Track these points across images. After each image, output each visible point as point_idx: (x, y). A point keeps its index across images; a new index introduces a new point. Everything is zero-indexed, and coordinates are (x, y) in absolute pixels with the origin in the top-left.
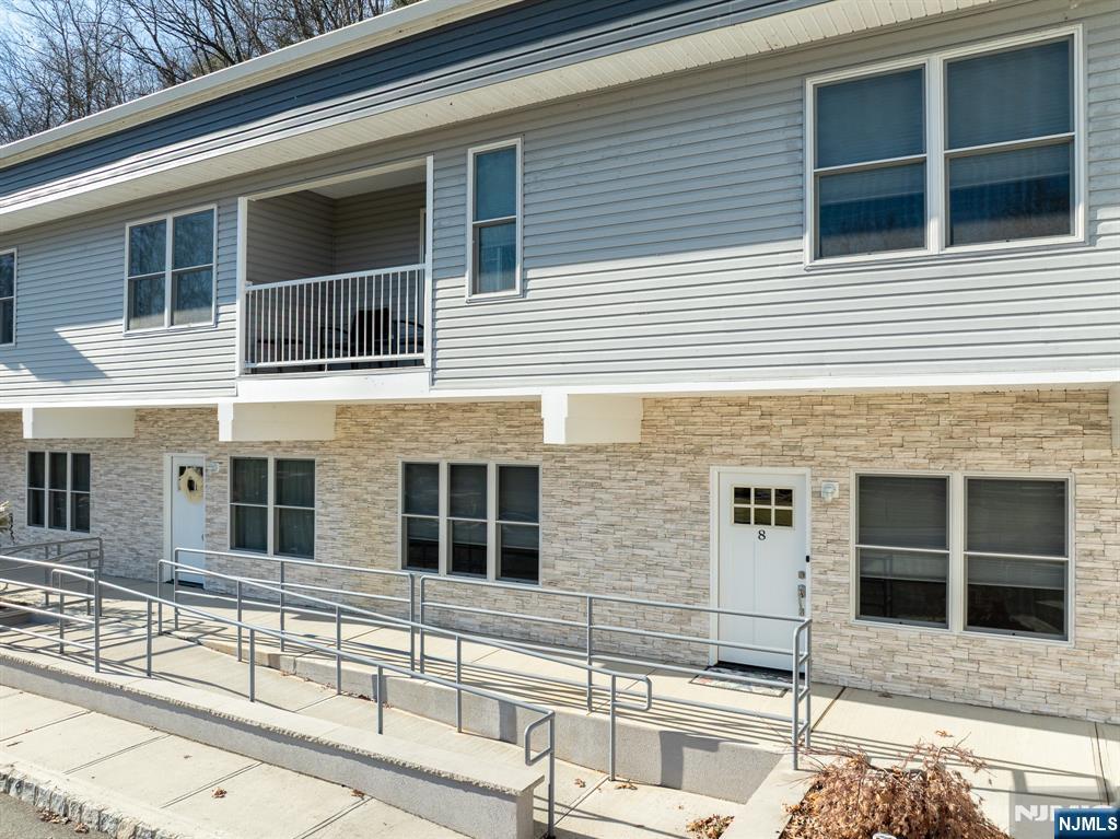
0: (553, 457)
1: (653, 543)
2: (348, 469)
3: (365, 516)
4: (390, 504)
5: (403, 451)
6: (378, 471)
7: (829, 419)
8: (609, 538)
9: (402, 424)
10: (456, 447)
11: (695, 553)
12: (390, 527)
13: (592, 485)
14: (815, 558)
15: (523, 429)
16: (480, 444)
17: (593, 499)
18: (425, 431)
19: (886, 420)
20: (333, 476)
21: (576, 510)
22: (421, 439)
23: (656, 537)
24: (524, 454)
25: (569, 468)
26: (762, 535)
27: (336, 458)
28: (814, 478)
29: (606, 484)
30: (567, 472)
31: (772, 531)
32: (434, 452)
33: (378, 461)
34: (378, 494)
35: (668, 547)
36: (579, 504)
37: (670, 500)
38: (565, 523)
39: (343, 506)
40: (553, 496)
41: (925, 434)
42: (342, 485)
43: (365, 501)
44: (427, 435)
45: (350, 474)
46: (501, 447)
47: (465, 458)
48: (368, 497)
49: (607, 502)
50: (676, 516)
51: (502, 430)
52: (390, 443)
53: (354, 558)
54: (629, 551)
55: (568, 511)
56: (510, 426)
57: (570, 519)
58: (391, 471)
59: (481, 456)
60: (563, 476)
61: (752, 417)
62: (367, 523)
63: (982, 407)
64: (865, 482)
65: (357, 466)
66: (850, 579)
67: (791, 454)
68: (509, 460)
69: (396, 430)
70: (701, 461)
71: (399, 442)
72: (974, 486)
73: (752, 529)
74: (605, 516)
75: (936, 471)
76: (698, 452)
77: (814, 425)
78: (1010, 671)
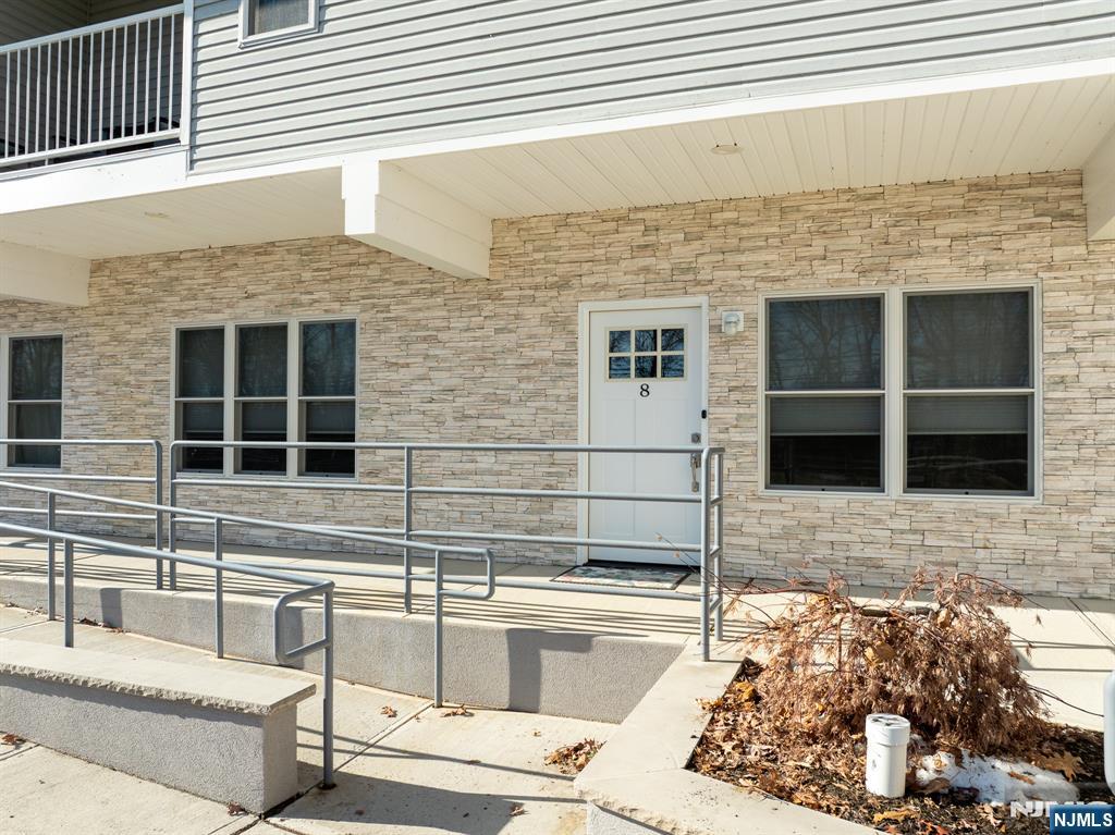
0: (374, 306)
1: (505, 410)
2: (104, 344)
3: (127, 404)
4: (160, 386)
5: (178, 313)
6: (143, 343)
7: (731, 230)
8: (447, 408)
9: (177, 279)
10: (249, 302)
11: (559, 418)
12: (160, 416)
13: (425, 339)
14: (713, 411)
15: (334, 273)
16: (278, 297)
17: (427, 357)
18: (205, 284)
19: (803, 226)
20: (86, 355)
21: (404, 374)
22: (200, 295)
23: (508, 402)
24: (336, 306)
25: (395, 319)
26: (645, 390)
27: (90, 330)
28: (713, 307)
29: (442, 336)
30: (393, 325)
31: (657, 384)
32: (217, 312)
33: (145, 330)
34: (144, 373)
35: (523, 414)
36: (408, 365)
37: (527, 352)
38: (389, 393)
39: (98, 393)
40: (374, 358)
41: (853, 241)
42: (98, 366)
43: (127, 384)
44: (208, 290)
45: (108, 350)
46: (305, 298)
47: (258, 316)
48: (131, 379)
49: (444, 360)
50: (534, 372)
51: (307, 275)
52: (160, 305)
53: (113, 461)
54: (473, 423)
55: (394, 376)
56: (316, 270)
57: (396, 387)
58: (161, 342)
59: (279, 313)
60: (387, 330)
61: (633, 234)
62: (129, 415)
63: (925, 201)
64: (776, 309)
65: (117, 339)
66: (758, 437)
67: (683, 278)
68: (316, 315)
69: (169, 286)
70: (567, 297)
71: (172, 302)
72: (917, 305)
73: (634, 384)
74: (443, 379)
75: (867, 288)
76: (563, 285)
77: (713, 239)
78: (962, 541)
